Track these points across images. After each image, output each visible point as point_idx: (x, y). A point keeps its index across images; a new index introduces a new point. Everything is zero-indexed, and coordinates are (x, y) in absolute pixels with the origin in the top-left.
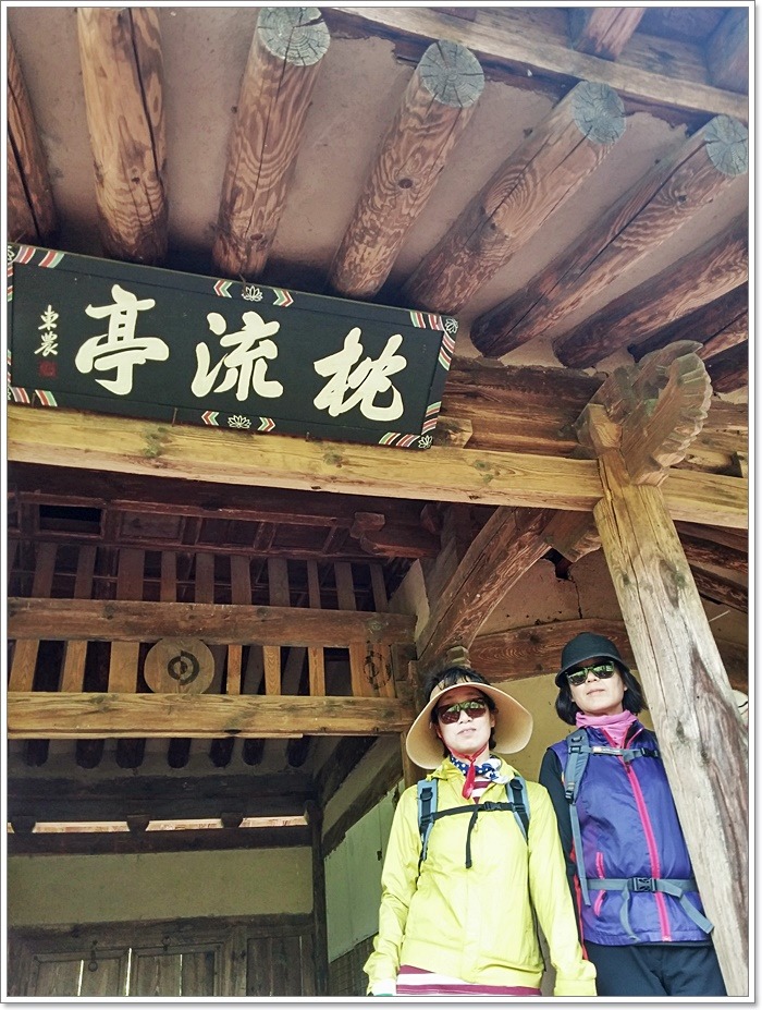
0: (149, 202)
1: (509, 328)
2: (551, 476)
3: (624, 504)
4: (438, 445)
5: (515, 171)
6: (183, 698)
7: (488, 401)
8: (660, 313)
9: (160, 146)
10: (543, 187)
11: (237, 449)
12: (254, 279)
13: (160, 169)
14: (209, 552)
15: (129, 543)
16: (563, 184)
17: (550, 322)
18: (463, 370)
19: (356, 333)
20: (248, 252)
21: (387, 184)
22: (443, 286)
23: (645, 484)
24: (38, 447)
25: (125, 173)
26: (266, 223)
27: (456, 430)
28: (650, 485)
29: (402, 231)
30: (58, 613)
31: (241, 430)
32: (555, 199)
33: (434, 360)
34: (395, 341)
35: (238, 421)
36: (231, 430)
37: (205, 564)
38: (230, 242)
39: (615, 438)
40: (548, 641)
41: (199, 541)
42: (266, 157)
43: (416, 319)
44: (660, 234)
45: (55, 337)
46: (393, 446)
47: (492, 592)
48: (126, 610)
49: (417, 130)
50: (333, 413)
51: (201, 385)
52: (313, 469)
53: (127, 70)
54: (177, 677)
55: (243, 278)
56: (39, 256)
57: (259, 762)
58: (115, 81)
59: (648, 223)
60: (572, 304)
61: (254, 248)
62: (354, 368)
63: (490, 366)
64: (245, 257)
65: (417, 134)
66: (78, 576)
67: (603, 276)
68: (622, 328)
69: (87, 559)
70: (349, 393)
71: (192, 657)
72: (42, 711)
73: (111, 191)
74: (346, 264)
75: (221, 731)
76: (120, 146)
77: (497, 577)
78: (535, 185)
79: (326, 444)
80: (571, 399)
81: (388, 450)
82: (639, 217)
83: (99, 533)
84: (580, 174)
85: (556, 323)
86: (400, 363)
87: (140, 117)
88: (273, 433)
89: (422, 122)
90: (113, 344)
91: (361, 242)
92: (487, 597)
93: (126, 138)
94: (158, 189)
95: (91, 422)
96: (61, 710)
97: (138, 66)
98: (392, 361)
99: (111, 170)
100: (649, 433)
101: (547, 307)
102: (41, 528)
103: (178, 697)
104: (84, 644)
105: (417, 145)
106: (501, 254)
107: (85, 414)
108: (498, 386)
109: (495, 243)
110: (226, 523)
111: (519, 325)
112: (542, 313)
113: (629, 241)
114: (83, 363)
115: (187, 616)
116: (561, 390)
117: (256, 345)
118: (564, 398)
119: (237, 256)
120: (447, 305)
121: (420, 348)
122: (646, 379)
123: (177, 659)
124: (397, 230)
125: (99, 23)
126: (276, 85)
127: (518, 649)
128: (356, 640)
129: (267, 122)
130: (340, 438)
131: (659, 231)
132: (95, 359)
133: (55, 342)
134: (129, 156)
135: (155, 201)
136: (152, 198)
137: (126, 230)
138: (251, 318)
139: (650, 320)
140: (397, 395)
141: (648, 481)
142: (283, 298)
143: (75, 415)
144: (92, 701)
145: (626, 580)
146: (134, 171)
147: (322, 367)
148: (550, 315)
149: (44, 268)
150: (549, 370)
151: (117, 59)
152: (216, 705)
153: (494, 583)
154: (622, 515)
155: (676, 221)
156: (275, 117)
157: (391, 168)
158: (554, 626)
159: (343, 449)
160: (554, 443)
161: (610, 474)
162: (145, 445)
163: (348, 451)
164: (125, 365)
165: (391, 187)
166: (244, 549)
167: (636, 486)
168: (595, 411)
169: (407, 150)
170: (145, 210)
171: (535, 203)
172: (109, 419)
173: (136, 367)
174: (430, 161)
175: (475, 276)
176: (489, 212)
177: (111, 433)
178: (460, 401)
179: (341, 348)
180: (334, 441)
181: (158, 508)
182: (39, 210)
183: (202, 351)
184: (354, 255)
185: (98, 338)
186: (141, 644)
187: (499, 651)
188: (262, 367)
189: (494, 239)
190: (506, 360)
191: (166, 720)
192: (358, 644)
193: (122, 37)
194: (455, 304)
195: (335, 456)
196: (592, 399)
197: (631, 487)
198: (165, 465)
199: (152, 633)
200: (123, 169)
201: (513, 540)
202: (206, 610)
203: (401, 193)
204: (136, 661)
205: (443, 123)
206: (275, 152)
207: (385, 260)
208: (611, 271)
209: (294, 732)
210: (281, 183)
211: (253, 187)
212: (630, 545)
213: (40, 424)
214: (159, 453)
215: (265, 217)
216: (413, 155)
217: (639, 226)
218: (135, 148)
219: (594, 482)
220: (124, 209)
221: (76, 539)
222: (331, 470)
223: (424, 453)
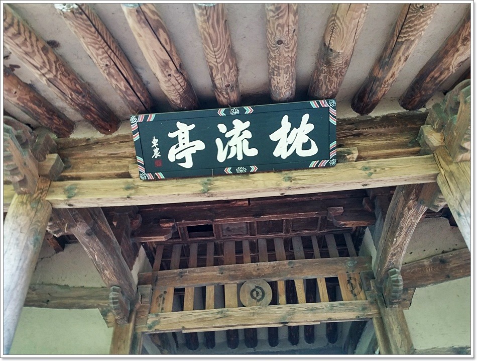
0: (179, 83)
1: (366, 97)
2: (406, 167)
3: (451, 174)
4: (341, 163)
5: (331, 21)
6: (259, 308)
7: (366, 136)
8: (445, 69)
9: (175, 58)
10: (345, 24)
11: (242, 182)
12: (234, 105)
13: (178, 68)
14: (263, 238)
15: (228, 239)
16: (354, 19)
17: (384, 89)
18: (351, 124)
19: (286, 118)
20: (227, 94)
21: (273, 45)
22: (322, 85)
23: (462, 161)
24: (159, 197)
25: (164, 74)
26: (229, 78)
27: (349, 154)
28: (466, 161)
29: (289, 65)
30: (200, 274)
31: (243, 174)
32: (354, 28)
33: (328, 122)
34: (306, 117)
35: (240, 170)
36: (239, 174)
37: (262, 244)
38: (218, 91)
39: (440, 140)
40: (451, 262)
41: (258, 233)
42: (216, 49)
43: (314, 104)
44: (419, 28)
45: (159, 149)
46: (317, 167)
47: (402, 236)
48: (229, 269)
49: (274, 17)
50: (284, 157)
51: (221, 157)
52: (279, 185)
53: (148, 31)
54: (255, 299)
55: (229, 106)
56: (146, 118)
57: (313, 342)
58: (145, 37)
59: (410, 24)
60: (391, 77)
61: (229, 91)
62: (289, 134)
63: (365, 119)
64: (227, 96)
65: (274, 19)
66: (207, 257)
67: (400, 58)
68: (428, 83)
69: (211, 248)
70: (289, 146)
71: (261, 288)
72: (198, 319)
73: (163, 83)
74: (273, 88)
75: (279, 323)
76: (158, 63)
77: (402, 228)
78: (341, 24)
79: (284, 173)
80: (413, 126)
81: (315, 170)
82: (405, 23)
83: (213, 236)
84: (360, 12)
85: (388, 88)
86: (311, 127)
87: (161, 48)
88: (258, 172)
89: (274, 12)
90: (181, 147)
91: (274, 75)
92: (400, 240)
93: (159, 59)
94: (181, 77)
95: (179, 182)
96: (206, 318)
97: (152, 29)
98: (306, 127)
99: (159, 74)
100: (457, 133)
101: (380, 82)
102: (190, 237)
103: (256, 308)
104: (213, 286)
105: (276, 23)
106: (341, 62)
107: (176, 179)
108: (370, 128)
109: (335, 58)
110: (267, 223)
111: (370, 95)
112: (378, 86)
113: (405, 37)
114: (172, 158)
115: (256, 269)
116: (407, 123)
117: (241, 134)
118: (409, 126)
119: (224, 97)
120: (327, 94)
121: (319, 117)
122: (449, 106)
123: (254, 290)
124: (287, 65)
125: (131, 15)
126: (206, 17)
127: (433, 268)
128: (340, 272)
129: (209, 34)
130: (290, 169)
131: (418, 27)
132: (176, 155)
133: (159, 151)
134: (162, 66)
135: (182, 82)
136: (180, 81)
137: (175, 98)
138: (236, 122)
139: (441, 74)
140: (313, 143)
141: (464, 159)
142: (249, 110)
143: (173, 181)
144: (218, 313)
145: (459, 214)
146: (167, 72)
147: (273, 137)
148: (383, 86)
149: (149, 122)
150: (398, 114)
151: (142, 28)
152: (275, 310)
153: (401, 231)
154: (451, 180)
155: (425, 19)
156: (211, 31)
157: (271, 37)
158: (454, 253)
159: (292, 174)
160: (407, 150)
161: (441, 160)
162: (202, 188)
163: (295, 174)
164: (188, 155)
165: (274, 46)
166: (279, 234)
167: (457, 163)
168: (426, 129)
169: (274, 27)
170: (178, 87)
171: (345, 33)
172: (187, 180)
173: (193, 155)
174: (286, 29)
175: (334, 76)
176: (327, 44)
177: (188, 185)
178: (350, 139)
179: (280, 126)
180: (287, 171)
181: (235, 220)
182: (143, 99)
183: (219, 142)
184: (274, 82)
185: (175, 146)
186: (238, 284)
187: (422, 270)
188: (246, 143)
189: (334, 55)
190: (373, 114)
191: (252, 320)
192: (342, 274)
193: (141, 19)
194: (331, 92)
195: (289, 177)
196: (425, 123)
197: (454, 164)
198: (212, 195)
199: (241, 279)
200: (162, 72)
201: (404, 206)
202: (264, 265)
203: (279, 47)
204: (236, 293)
205: (283, 9)
206: (218, 46)
207: (288, 80)
208: (403, 54)
209: (315, 321)
210: (227, 59)
211: (216, 64)
212: (458, 195)
213: (159, 187)
214: (208, 190)
215: (227, 76)
216: (277, 29)
217: (407, 28)
218: (163, 62)
219: (433, 166)
220: (169, 88)
221: (204, 240)
222: (288, 184)
223: (334, 168)
